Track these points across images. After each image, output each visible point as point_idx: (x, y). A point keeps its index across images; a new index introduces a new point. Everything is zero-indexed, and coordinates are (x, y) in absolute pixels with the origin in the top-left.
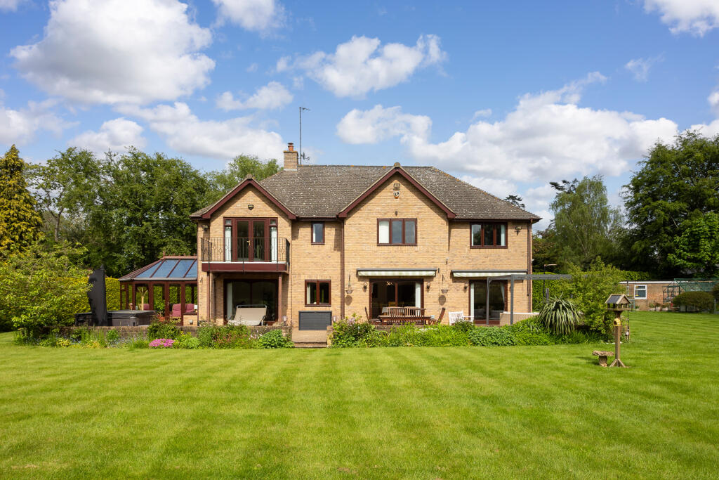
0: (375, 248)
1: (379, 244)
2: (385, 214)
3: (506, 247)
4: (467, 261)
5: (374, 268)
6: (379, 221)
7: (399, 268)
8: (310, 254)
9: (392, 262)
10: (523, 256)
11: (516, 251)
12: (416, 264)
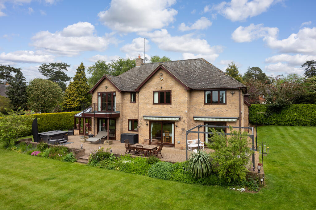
0: (152, 105)
1: (154, 104)
2: (157, 88)
3: (226, 104)
4: (202, 111)
5: (151, 115)
6: (154, 92)
7: (163, 115)
8: (130, 107)
9: (159, 112)
10: (236, 109)
11: (232, 106)
12: (171, 114)
